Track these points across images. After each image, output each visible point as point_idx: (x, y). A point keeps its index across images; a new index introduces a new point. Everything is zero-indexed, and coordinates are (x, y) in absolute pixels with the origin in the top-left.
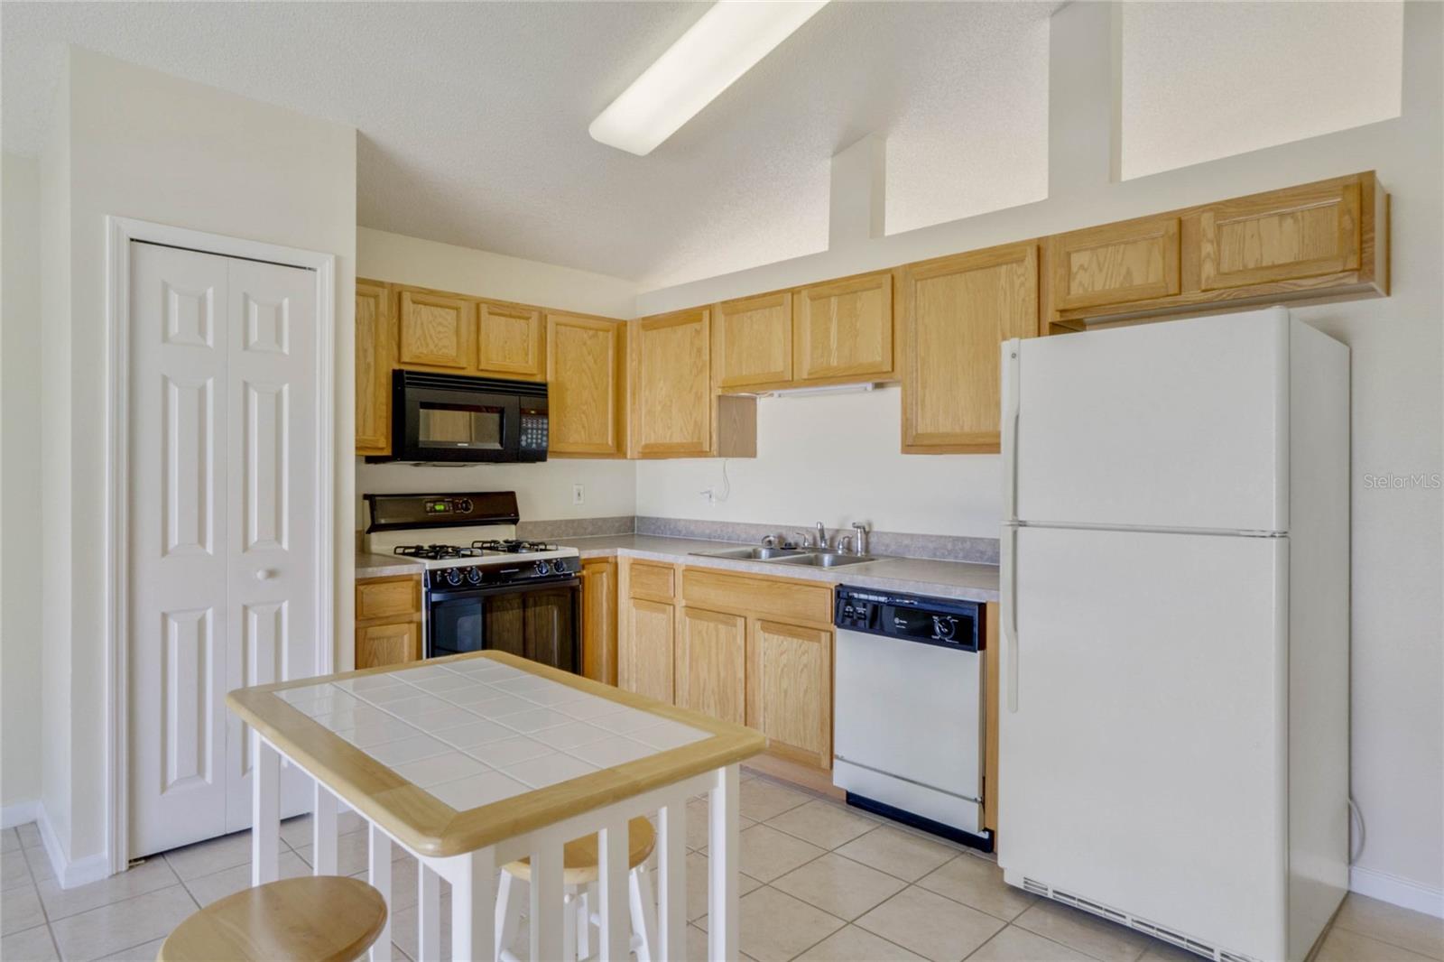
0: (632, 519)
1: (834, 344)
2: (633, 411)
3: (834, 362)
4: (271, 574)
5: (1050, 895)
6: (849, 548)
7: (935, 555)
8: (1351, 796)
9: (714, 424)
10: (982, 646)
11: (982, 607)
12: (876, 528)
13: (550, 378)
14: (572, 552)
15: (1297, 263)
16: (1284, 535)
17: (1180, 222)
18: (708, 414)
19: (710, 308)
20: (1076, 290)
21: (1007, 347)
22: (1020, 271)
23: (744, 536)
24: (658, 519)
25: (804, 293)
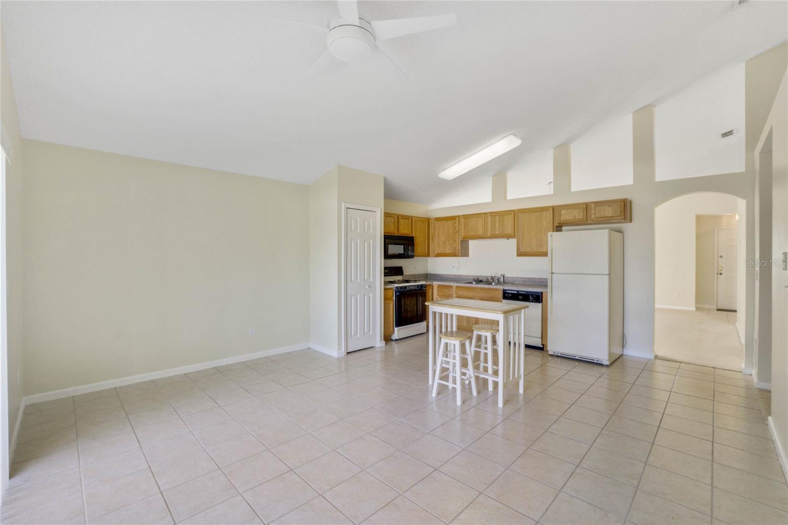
0: (427, 274)
1: (497, 228)
2: (432, 244)
3: (497, 233)
4: (369, 287)
5: (559, 355)
6: (498, 281)
7: (523, 282)
8: (623, 333)
9: (460, 248)
10: (542, 302)
11: (542, 293)
12: (506, 276)
13: (413, 235)
14: (423, 283)
15: (612, 217)
16: (609, 275)
17: (587, 205)
18: (458, 246)
19: (458, 216)
20: (562, 218)
21: (549, 234)
22: (548, 213)
23: (465, 278)
24: (436, 274)
25: (488, 215)
